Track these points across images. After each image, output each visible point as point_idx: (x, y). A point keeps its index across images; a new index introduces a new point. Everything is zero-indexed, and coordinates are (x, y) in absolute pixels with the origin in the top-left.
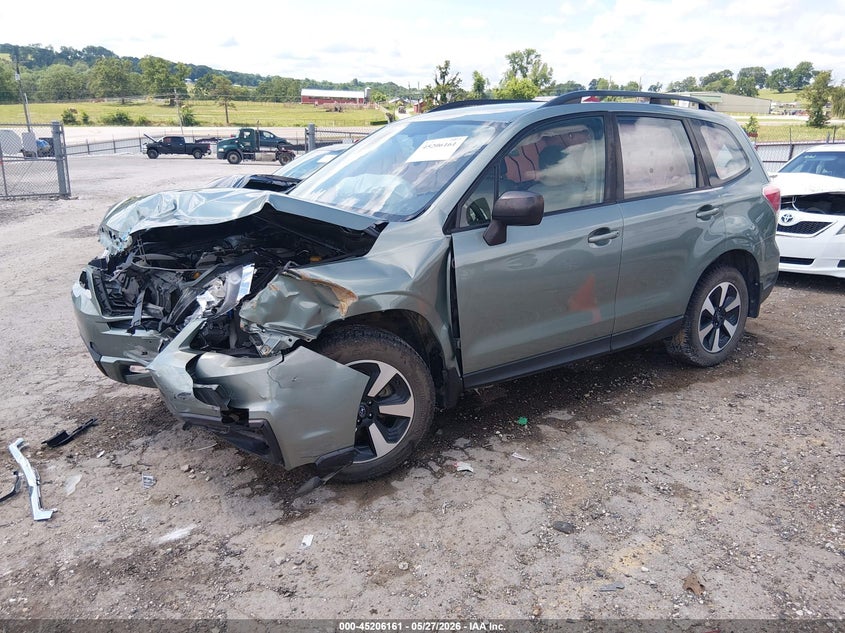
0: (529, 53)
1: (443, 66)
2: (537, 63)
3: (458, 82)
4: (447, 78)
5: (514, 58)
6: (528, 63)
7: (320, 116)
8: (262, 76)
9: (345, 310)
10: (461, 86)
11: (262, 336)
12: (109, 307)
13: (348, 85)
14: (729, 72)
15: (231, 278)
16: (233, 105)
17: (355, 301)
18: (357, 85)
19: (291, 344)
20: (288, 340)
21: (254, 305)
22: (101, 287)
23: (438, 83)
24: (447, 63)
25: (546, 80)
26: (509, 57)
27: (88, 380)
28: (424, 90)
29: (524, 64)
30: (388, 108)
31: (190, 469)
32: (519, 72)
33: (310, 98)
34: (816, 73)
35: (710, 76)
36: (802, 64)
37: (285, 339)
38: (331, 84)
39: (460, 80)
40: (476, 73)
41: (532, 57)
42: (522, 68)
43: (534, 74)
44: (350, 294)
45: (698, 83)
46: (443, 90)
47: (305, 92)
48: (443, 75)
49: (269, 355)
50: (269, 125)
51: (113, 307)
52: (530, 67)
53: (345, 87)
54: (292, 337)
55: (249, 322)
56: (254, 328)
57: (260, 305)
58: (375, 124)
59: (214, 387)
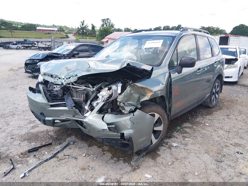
0: (108, 19)
1: (82, 22)
2: (110, 22)
3: (87, 27)
4: (84, 25)
5: (103, 20)
6: (107, 22)
7: (44, 35)
8: (22, 23)
9: (149, 97)
10: (88, 28)
11: (125, 107)
12: (51, 100)
13: (51, 26)
14: (160, 27)
15: (114, 87)
16: (14, 32)
17: (153, 93)
18: (54, 26)
19: (133, 109)
20: (133, 108)
21: (123, 96)
22: (47, 92)
23: (81, 27)
24: (84, 21)
25: (113, 27)
26: (102, 20)
27: (21, 126)
28: (77, 29)
29: (106, 22)
30: (65, 33)
31: (86, 155)
32: (105, 25)
33: (39, 30)
34: (183, 28)
35: (156, 28)
36: (179, 25)
37: (132, 107)
38: (46, 26)
39: (88, 26)
40: (92, 24)
41: (109, 20)
42: (106, 23)
43: (109, 25)
44: (151, 91)
45: (153, 30)
46: (83, 29)
47: (38, 28)
48: (83, 24)
49: (127, 114)
50: (28, 38)
51: (52, 99)
52: (108, 23)
53: (51, 27)
54: (134, 107)
55: (120, 102)
56: (122, 104)
57: (124, 96)
58: (61, 38)
59: (114, 126)
